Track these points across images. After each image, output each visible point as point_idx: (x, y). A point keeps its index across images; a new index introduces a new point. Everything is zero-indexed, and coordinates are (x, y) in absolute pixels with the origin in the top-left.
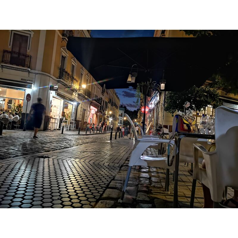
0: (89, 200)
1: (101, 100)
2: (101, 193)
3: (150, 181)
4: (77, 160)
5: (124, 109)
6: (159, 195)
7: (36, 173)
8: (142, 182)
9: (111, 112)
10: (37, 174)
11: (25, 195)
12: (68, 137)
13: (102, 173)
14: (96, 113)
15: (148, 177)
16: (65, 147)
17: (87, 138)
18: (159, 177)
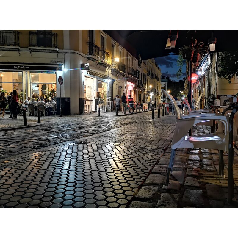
0: (131, 186)
1: (138, 73)
2: (144, 178)
3: (200, 164)
4: (117, 144)
5: (167, 80)
6: (211, 179)
7: (76, 160)
8: (191, 165)
9: (151, 86)
10: (78, 161)
11: (68, 183)
12: (105, 119)
13: (144, 157)
14: (134, 89)
15: (198, 160)
16: (103, 130)
17: (126, 119)
18: (212, 159)
